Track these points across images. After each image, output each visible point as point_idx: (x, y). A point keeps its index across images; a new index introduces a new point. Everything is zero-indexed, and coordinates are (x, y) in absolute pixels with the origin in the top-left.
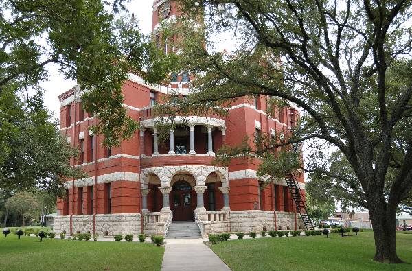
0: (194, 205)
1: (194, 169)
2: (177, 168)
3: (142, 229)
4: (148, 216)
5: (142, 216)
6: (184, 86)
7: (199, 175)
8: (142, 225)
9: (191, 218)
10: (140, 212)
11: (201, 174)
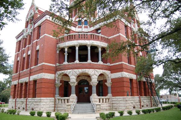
0: (90, 93)
1: (90, 72)
2: (80, 71)
3: (55, 107)
4: (59, 100)
5: (55, 99)
6: (85, 27)
7: (93, 75)
8: (55, 104)
9: (89, 101)
10: (54, 97)
11: (94, 74)
